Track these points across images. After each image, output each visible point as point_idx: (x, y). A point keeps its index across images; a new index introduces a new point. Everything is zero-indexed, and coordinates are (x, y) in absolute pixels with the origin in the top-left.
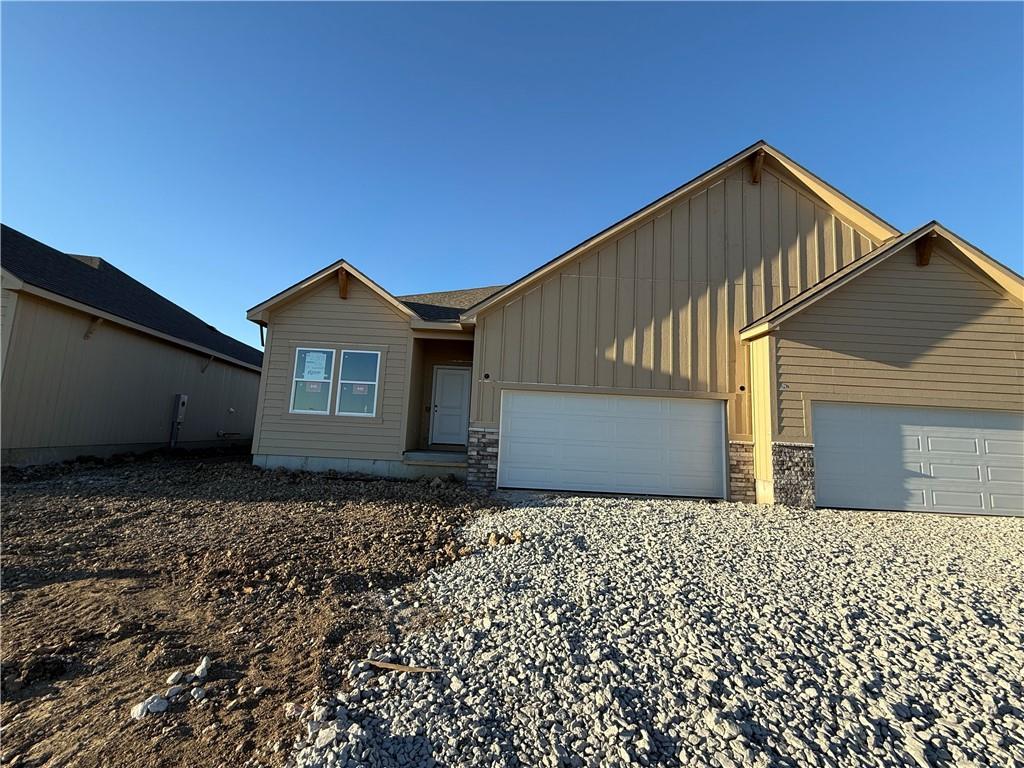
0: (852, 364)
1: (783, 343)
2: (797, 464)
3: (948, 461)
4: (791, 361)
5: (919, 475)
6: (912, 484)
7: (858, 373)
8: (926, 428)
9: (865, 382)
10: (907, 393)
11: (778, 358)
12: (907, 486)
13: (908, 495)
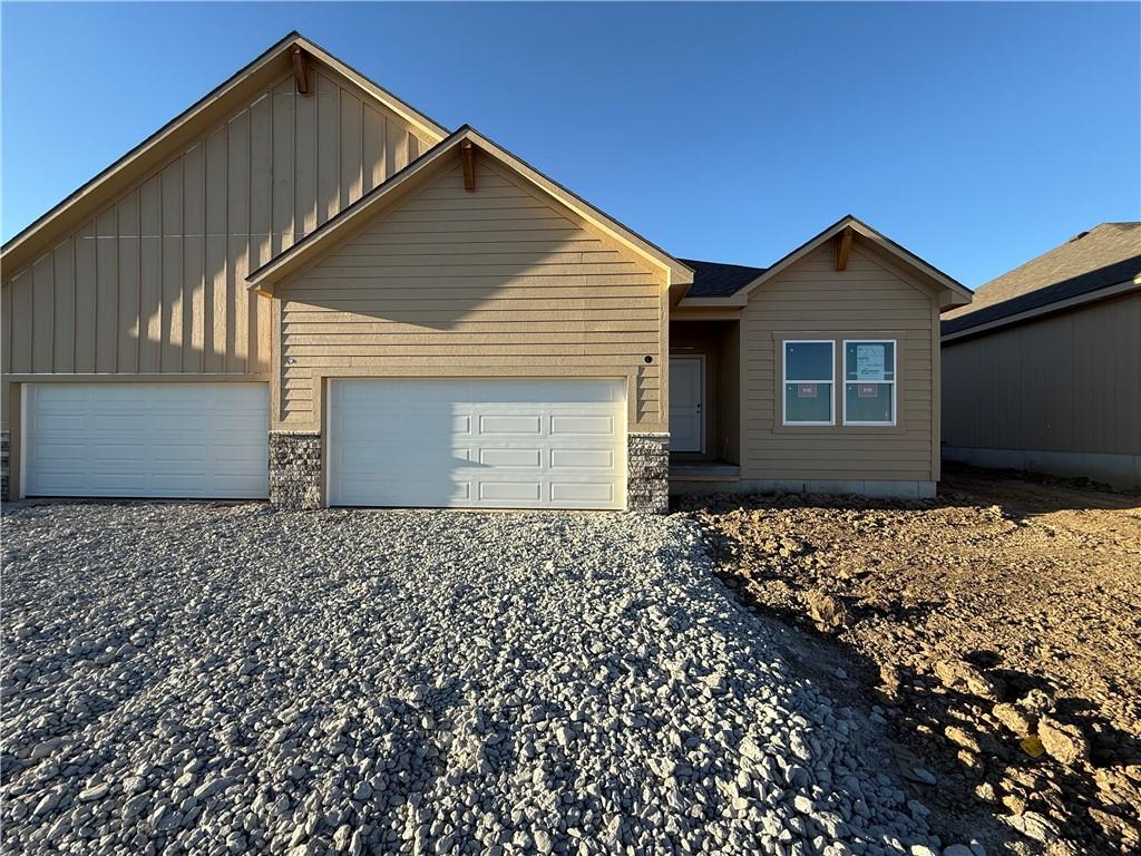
0: (375, 328)
1: (291, 306)
2: (300, 457)
3: (503, 445)
4: (300, 329)
5: (468, 464)
6: (460, 476)
7: (382, 339)
8: (478, 405)
9: (389, 350)
10: (442, 362)
11: (284, 326)
12: (456, 478)
13: (454, 488)
